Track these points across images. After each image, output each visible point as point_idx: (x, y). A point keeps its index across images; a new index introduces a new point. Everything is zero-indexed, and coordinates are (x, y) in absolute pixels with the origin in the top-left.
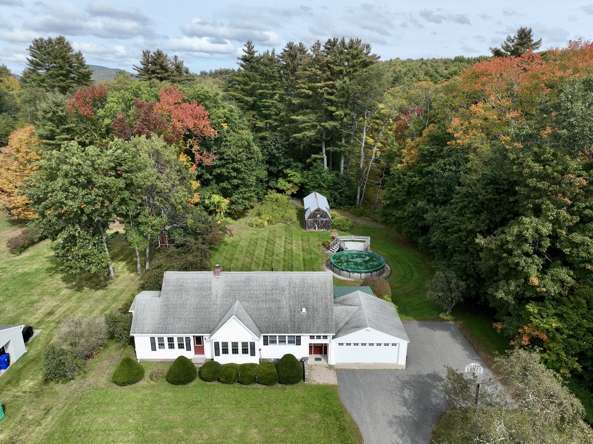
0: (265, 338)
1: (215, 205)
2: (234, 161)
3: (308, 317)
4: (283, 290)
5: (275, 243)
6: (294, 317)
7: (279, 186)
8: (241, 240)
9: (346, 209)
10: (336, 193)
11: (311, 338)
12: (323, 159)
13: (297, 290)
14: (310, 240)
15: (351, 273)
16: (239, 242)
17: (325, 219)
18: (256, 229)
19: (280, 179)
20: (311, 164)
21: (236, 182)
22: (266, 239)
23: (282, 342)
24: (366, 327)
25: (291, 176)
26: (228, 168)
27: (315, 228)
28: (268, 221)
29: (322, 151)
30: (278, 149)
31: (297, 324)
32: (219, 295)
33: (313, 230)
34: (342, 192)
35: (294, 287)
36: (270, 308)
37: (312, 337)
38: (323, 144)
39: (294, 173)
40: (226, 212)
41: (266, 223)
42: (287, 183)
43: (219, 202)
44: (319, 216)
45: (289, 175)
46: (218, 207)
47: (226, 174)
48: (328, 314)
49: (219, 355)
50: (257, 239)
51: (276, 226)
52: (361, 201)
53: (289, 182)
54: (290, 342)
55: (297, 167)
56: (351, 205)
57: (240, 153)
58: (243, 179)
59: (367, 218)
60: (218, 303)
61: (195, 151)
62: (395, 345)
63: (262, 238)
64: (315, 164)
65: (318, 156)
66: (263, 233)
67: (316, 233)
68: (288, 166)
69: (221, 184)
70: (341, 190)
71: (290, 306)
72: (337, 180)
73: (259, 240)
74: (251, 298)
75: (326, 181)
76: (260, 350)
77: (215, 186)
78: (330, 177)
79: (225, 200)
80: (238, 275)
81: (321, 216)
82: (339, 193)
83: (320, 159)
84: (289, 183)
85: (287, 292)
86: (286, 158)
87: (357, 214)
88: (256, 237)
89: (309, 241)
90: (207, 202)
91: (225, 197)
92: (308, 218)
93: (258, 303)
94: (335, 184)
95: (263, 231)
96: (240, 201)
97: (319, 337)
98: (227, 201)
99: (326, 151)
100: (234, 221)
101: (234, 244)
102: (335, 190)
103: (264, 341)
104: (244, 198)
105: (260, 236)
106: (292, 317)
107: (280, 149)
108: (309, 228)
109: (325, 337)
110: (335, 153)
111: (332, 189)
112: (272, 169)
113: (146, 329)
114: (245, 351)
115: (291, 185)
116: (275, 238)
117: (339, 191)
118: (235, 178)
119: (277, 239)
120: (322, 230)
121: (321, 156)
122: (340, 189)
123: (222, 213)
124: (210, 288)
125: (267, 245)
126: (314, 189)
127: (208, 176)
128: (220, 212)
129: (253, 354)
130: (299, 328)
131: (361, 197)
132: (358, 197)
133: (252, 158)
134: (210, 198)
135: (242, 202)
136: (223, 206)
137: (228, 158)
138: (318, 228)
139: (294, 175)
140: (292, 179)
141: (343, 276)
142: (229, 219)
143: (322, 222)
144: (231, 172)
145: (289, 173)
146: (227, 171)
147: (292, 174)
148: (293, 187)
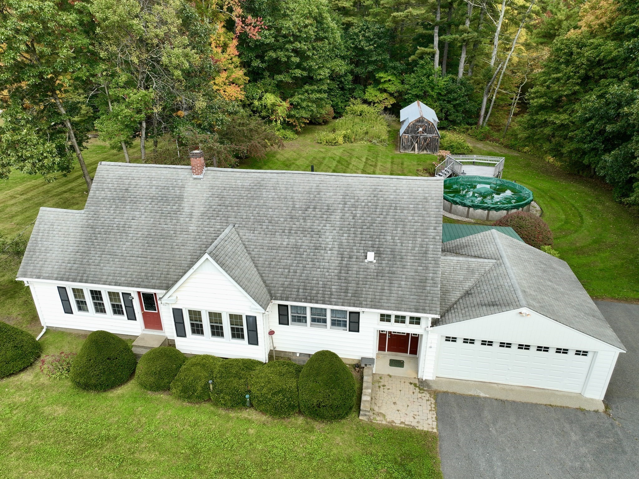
0: (283, 310)
1: (269, 109)
2: (297, 38)
3: (379, 273)
4: (329, 210)
5: (349, 164)
6: (348, 268)
7: (367, 96)
8: (299, 158)
9: (463, 130)
10: (449, 106)
11: (382, 320)
12: (432, 55)
13: (359, 213)
14: (405, 163)
15: (471, 209)
16: (296, 160)
17: (431, 136)
18: (325, 146)
19: (369, 87)
20: (415, 63)
21: (298, 73)
22: (338, 158)
23: (319, 321)
24: (519, 306)
25: (385, 82)
26: (287, 50)
27: (414, 149)
28: (345, 137)
29: (432, 42)
30: (368, 39)
31: (353, 285)
32: (196, 214)
33: (410, 152)
34: (459, 105)
35: (354, 206)
36: (297, 247)
37: (385, 318)
38: (436, 30)
39: (389, 78)
40: (285, 120)
41: (341, 140)
42: (378, 93)
43: (274, 105)
44: (421, 129)
45: (382, 80)
46: (273, 111)
47: (284, 59)
48: (427, 268)
49: (185, 336)
50: (324, 158)
51: (354, 144)
52: (487, 119)
53: (382, 91)
54: (335, 323)
55: (394, 68)
56: (471, 124)
57: (306, 26)
58: (310, 70)
59: (494, 144)
60: (192, 228)
61: (236, 16)
62: (585, 353)
63: (332, 158)
64: (422, 62)
65: (428, 50)
66: (335, 152)
67: (416, 155)
68: (384, 68)
69: (279, 77)
70: (457, 102)
71: (341, 245)
72: (453, 86)
73: (327, 160)
74: (260, 222)
75: (436, 87)
76: (272, 333)
77: (268, 80)
78: (442, 82)
79: (284, 103)
82: (454, 106)
83: (429, 54)
84: (381, 93)
85: (337, 216)
86: (379, 55)
87: (479, 137)
88: (323, 155)
90: (256, 103)
91: (284, 99)
92: (405, 133)
93: (274, 234)
94: (450, 92)
95: (334, 149)
96: (304, 104)
97: (400, 319)
98: (286, 105)
99: (439, 41)
100: (296, 136)
101: (288, 163)
102: (449, 102)
103: (280, 315)
104: (309, 100)
105: (330, 154)
106: (343, 269)
107: (372, 40)
108: (405, 148)
109: (416, 321)
110: (451, 44)
111: (444, 100)
112: (358, 70)
113: (48, 269)
114: (237, 334)
116: (351, 158)
117: (455, 103)
118: (299, 66)
119: (354, 159)
120: (425, 152)
121: (432, 50)
122: (455, 100)
123: (279, 122)
124: (180, 198)
126: (418, 97)
127: (256, 63)
128: (276, 121)
129: (254, 340)
130: (356, 294)
131: (486, 112)
132: (483, 112)
133: (326, 38)
134: (260, 99)
135: (308, 106)
136: (279, 111)
137: (287, 32)
138: (419, 149)
139: (390, 80)
140: (385, 86)
141: (456, 213)
142: (289, 134)
143: (425, 139)
144: (292, 56)
145: (382, 77)
146: (286, 55)
147: (387, 79)
148: (386, 99)
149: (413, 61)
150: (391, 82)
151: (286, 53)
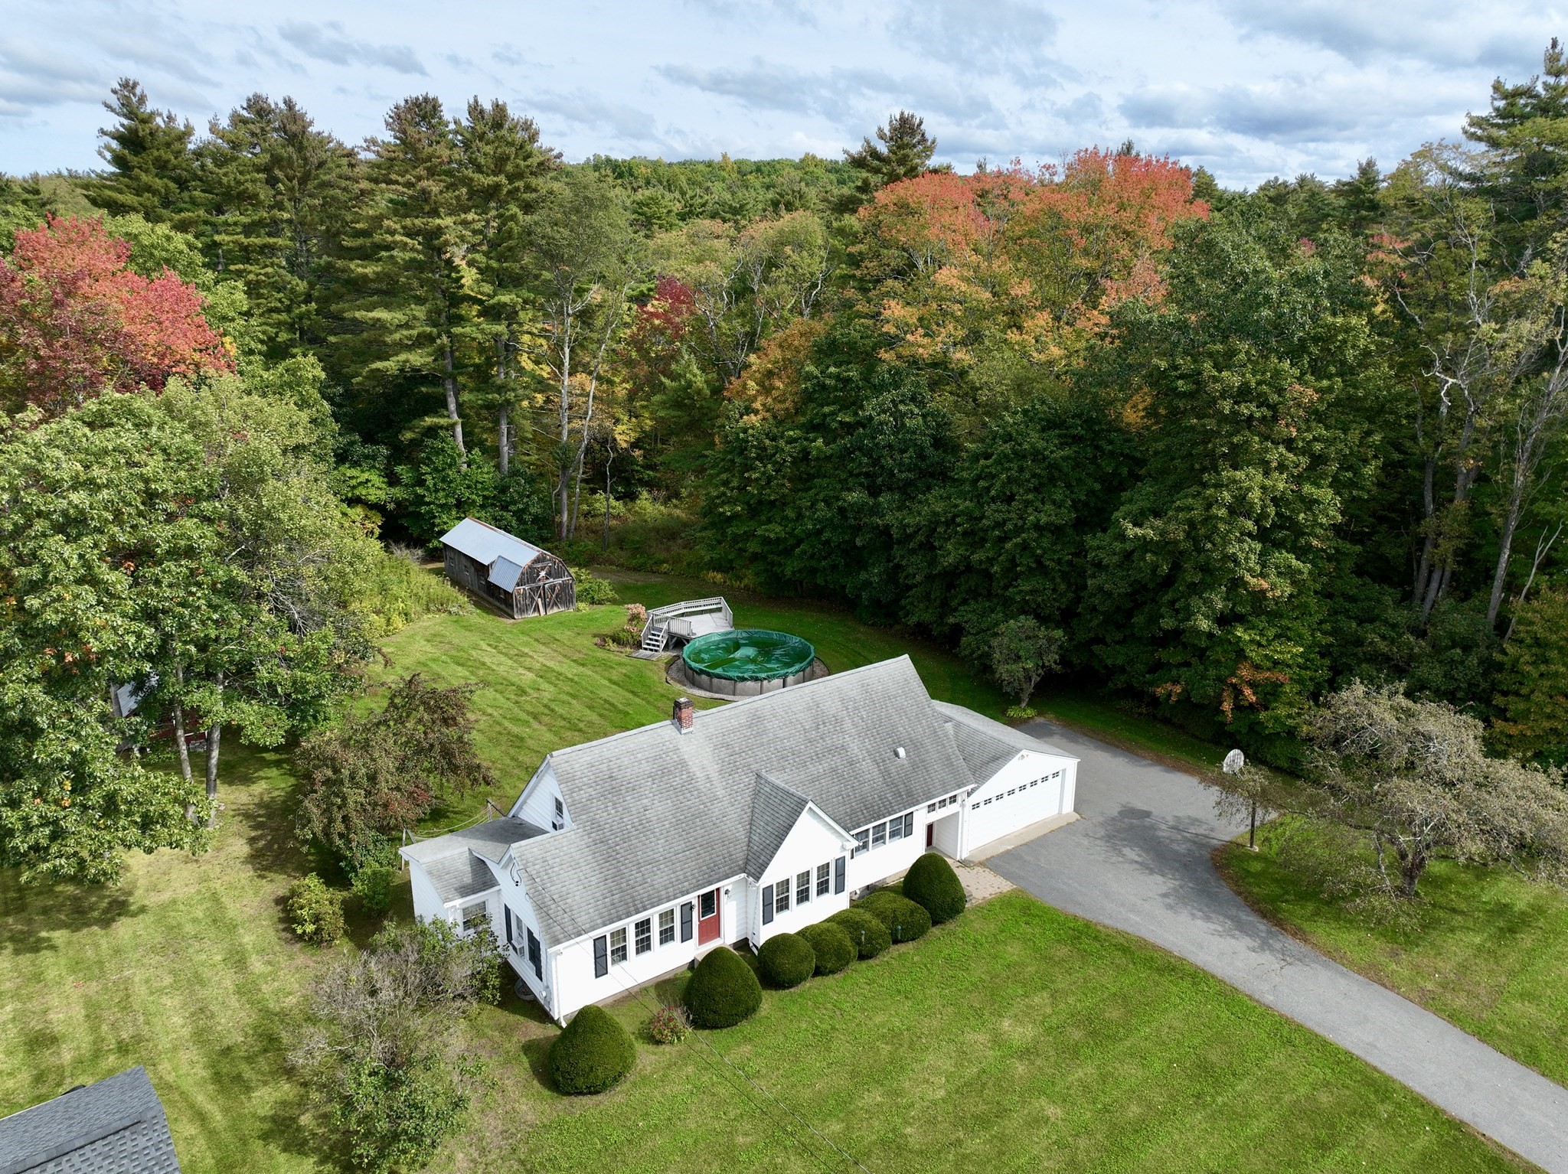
4: (838, 721)
11: (929, 811)
13: (864, 714)
17: (560, 581)
23: (880, 839)
24: (1018, 751)
27: (537, 609)
28: (400, 614)
29: (447, 407)
31: (901, 787)
33: (531, 615)
36: (834, 770)
37: (931, 808)
38: (449, 386)
39: (366, 476)
44: (543, 574)
45: (353, 483)
49: (771, 920)
51: (422, 623)
52: (572, 527)
54: (893, 834)
55: (374, 457)
62: (1058, 774)
67: (545, 619)
71: (868, 752)
80: (727, 713)
81: (549, 575)
83: (443, 428)
92: (518, 585)
97: (942, 804)
99: (457, 404)
106: (885, 773)
108: (522, 611)
109: (954, 800)
114: (823, 888)
115: (359, 512)
116: (464, 651)
119: (473, 653)
121: (447, 420)
124: (683, 764)
125: (472, 673)
129: (840, 887)
132: (565, 517)
138: (546, 607)
139: (368, 481)
140: (361, 491)
145: (350, 478)
148: (368, 516)
149: (411, 440)
150: (370, 485)
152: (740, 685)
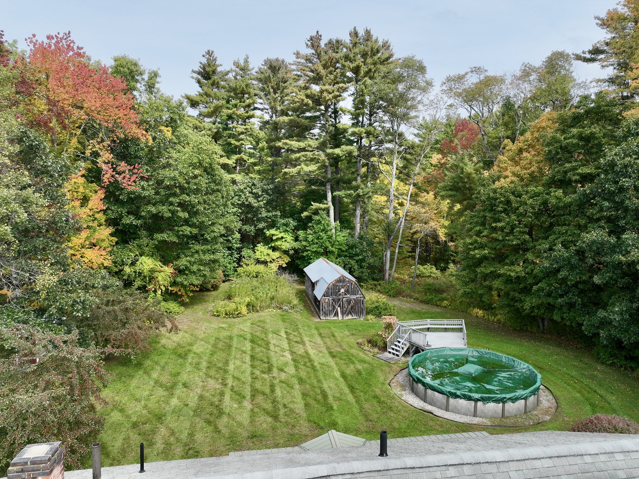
1: (145, 277)
5: (268, 343)
7: (258, 255)
8: (195, 341)
10: (353, 262)
12: (327, 210)
14: (336, 334)
16: (191, 345)
17: (354, 297)
18: (225, 320)
19: (259, 245)
20: (309, 219)
21: (187, 230)
22: (249, 336)
25: (277, 239)
26: (171, 204)
27: (336, 314)
28: (248, 305)
29: (326, 198)
30: (256, 196)
33: (332, 318)
34: (363, 260)
38: (328, 187)
39: (282, 235)
40: (167, 290)
41: (244, 310)
42: (270, 251)
43: (152, 271)
44: (342, 290)
45: (274, 238)
46: (151, 279)
47: (168, 215)
50: (231, 338)
51: (262, 314)
52: (392, 273)
53: (274, 249)
55: (286, 225)
56: (377, 280)
57: (195, 177)
58: (201, 226)
59: (409, 299)
61: (105, 162)
63: (241, 336)
64: (317, 218)
65: (322, 206)
66: (241, 326)
67: (340, 322)
68: (272, 225)
69: (159, 236)
70: (360, 257)
72: (353, 241)
73: (235, 339)
75: (336, 243)
77: (145, 241)
78: (342, 237)
79: (166, 268)
81: (347, 292)
82: (357, 262)
83: (324, 210)
84: (273, 251)
87: (391, 293)
88: (228, 333)
89: (334, 336)
90: (128, 270)
91: (165, 262)
92: (324, 295)
94: (352, 247)
95: (239, 323)
96: (195, 268)
98: (168, 270)
99: (332, 197)
100: (182, 308)
101: (180, 351)
102: (351, 257)
104: (201, 263)
105: (235, 332)
107: (259, 197)
108: (326, 314)
111: (345, 256)
112: (247, 228)
115: (277, 254)
116: (266, 333)
117: (357, 258)
118: (186, 222)
119: (270, 336)
120: (350, 317)
121: (326, 206)
122: (357, 255)
123: (159, 292)
125: (253, 349)
126: (317, 254)
127: (129, 220)
128: (155, 291)
132: (387, 267)
134: (133, 264)
135: (199, 270)
136: (160, 278)
137: (172, 183)
138: (343, 314)
139: (282, 238)
140: (278, 243)
142: (173, 306)
143: (349, 302)
144: (177, 211)
145: (273, 235)
146: (170, 210)
147: (280, 236)
148: (280, 257)
149: (307, 217)
150: (284, 240)
151: (171, 207)
152: (452, 400)
